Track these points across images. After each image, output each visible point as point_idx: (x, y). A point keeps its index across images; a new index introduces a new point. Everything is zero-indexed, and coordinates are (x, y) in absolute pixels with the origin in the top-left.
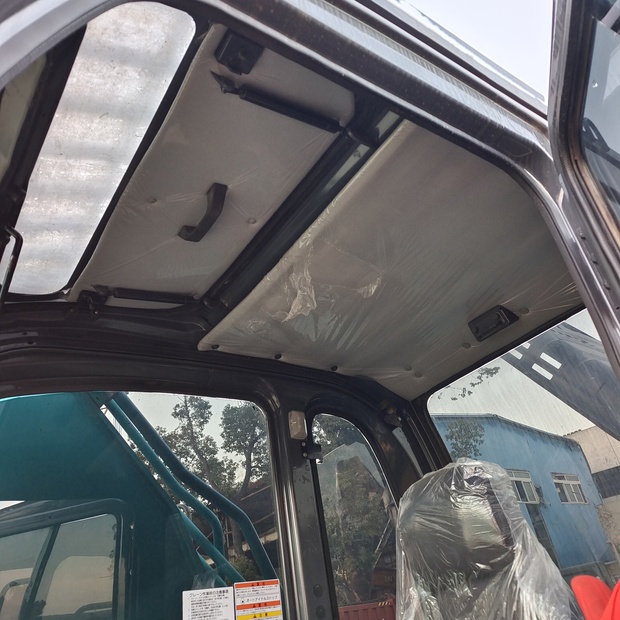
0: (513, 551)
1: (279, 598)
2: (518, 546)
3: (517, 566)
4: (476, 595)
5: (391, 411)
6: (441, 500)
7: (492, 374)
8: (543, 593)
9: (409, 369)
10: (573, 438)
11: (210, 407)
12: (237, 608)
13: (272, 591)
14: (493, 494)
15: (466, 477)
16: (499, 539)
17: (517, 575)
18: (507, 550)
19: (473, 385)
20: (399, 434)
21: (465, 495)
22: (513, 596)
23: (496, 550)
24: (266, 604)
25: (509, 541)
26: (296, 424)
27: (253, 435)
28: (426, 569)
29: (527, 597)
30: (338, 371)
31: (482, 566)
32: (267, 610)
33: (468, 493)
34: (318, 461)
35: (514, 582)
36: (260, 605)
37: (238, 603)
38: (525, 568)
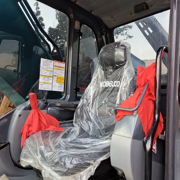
0: (126, 63)
1: (65, 67)
2: (127, 62)
3: (125, 66)
4: (113, 71)
5: (104, 30)
6: (112, 49)
7: (130, 38)
8: (129, 72)
9: (112, 18)
10: (144, 61)
11: (45, 26)
12: (54, 66)
13: (63, 65)
14: (126, 49)
15: (120, 44)
16: (123, 60)
17: (125, 68)
18: (124, 63)
19: (124, 40)
20: (104, 37)
21: (119, 48)
22: (122, 72)
23: (122, 62)
24: (61, 67)
25: (125, 61)
26: (77, 24)
27: (57, 38)
28: (103, 65)
29: (125, 73)
30: (92, 13)
31: (117, 65)
32: (61, 68)
33: (120, 48)
34: (81, 37)
35: (123, 69)
36: (60, 67)
37: (55, 65)
38: (127, 67)
